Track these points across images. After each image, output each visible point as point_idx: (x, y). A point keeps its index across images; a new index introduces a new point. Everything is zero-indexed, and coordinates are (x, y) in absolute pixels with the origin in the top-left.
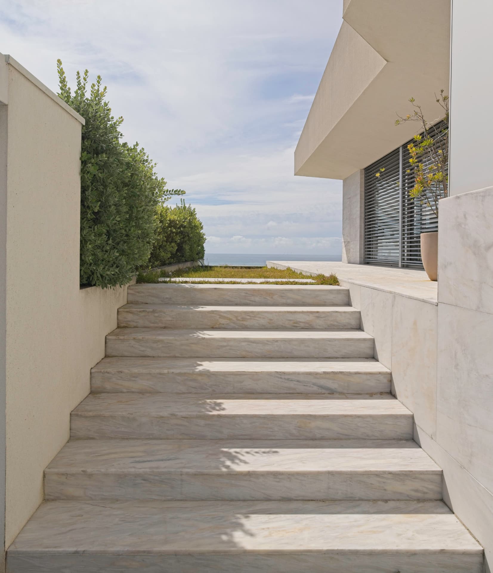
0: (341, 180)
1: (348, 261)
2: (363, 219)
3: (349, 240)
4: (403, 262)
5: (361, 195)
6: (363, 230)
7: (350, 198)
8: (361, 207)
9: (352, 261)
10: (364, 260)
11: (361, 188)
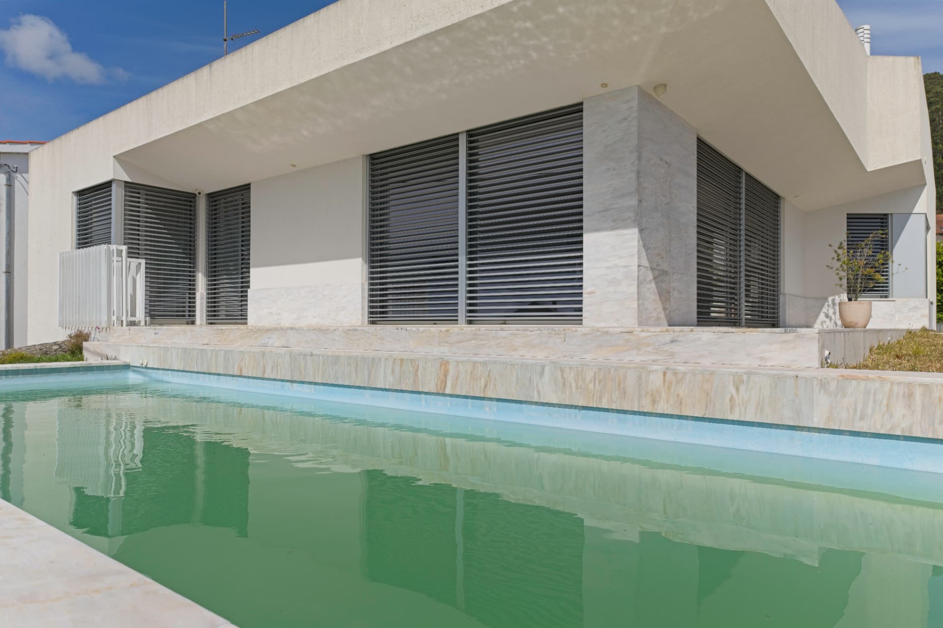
3: (666, 267)
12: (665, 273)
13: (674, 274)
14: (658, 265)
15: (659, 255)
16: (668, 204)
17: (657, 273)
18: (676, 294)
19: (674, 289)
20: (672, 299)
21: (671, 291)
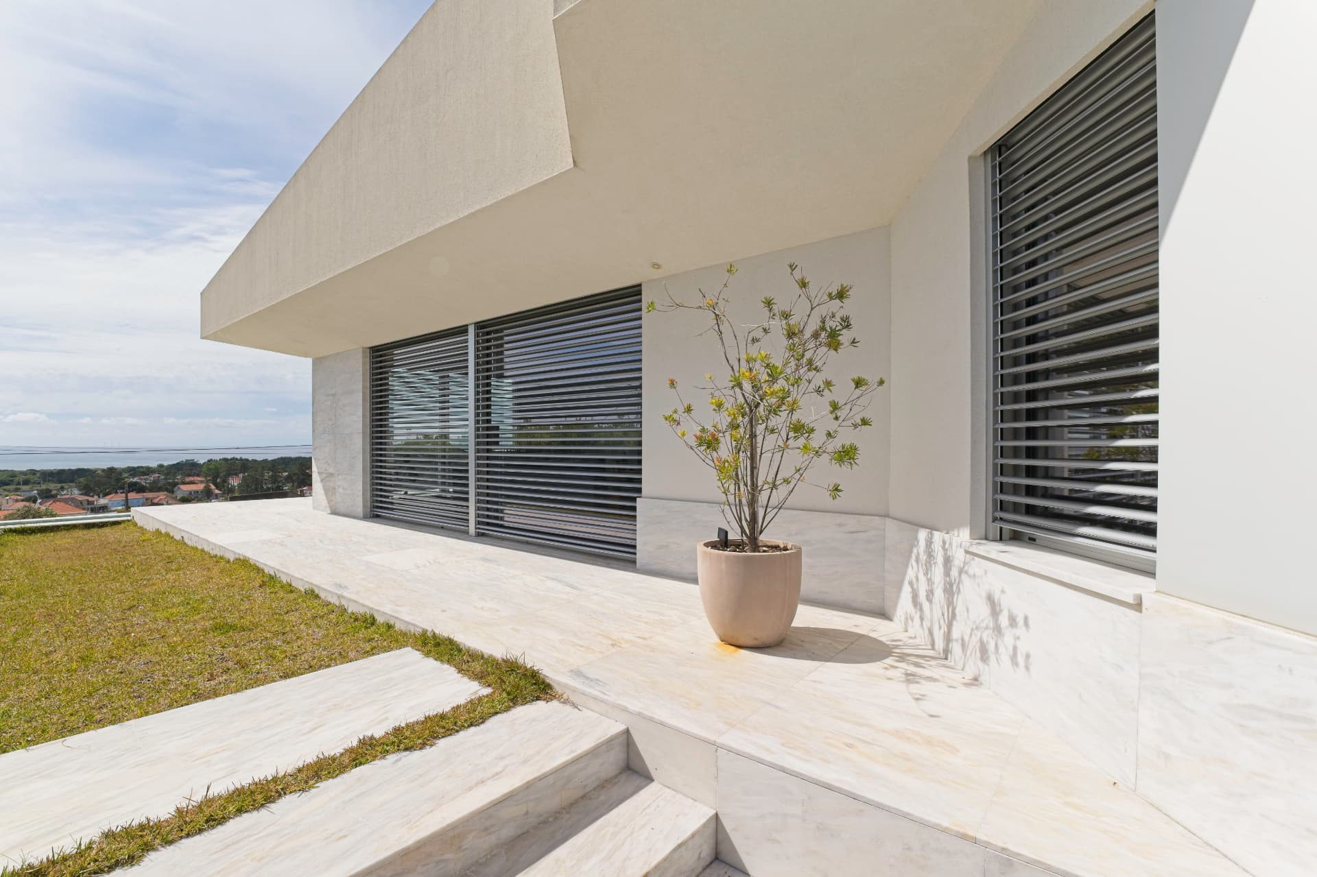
0: (308, 359)
1: (331, 507)
2: (368, 437)
3: (331, 470)
4: (479, 528)
5: (364, 393)
6: (369, 457)
7: (334, 395)
8: (364, 416)
9: (342, 509)
10: (371, 511)
11: (364, 380)
12: (331, 475)
13: (339, 475)
14: (325, 470)
15: (326, 462)
16: (333, 424)
17: (325, 475)
18: (341, 490)
19: (339, 486)
20: (337, 493)
21: (337, 488)
